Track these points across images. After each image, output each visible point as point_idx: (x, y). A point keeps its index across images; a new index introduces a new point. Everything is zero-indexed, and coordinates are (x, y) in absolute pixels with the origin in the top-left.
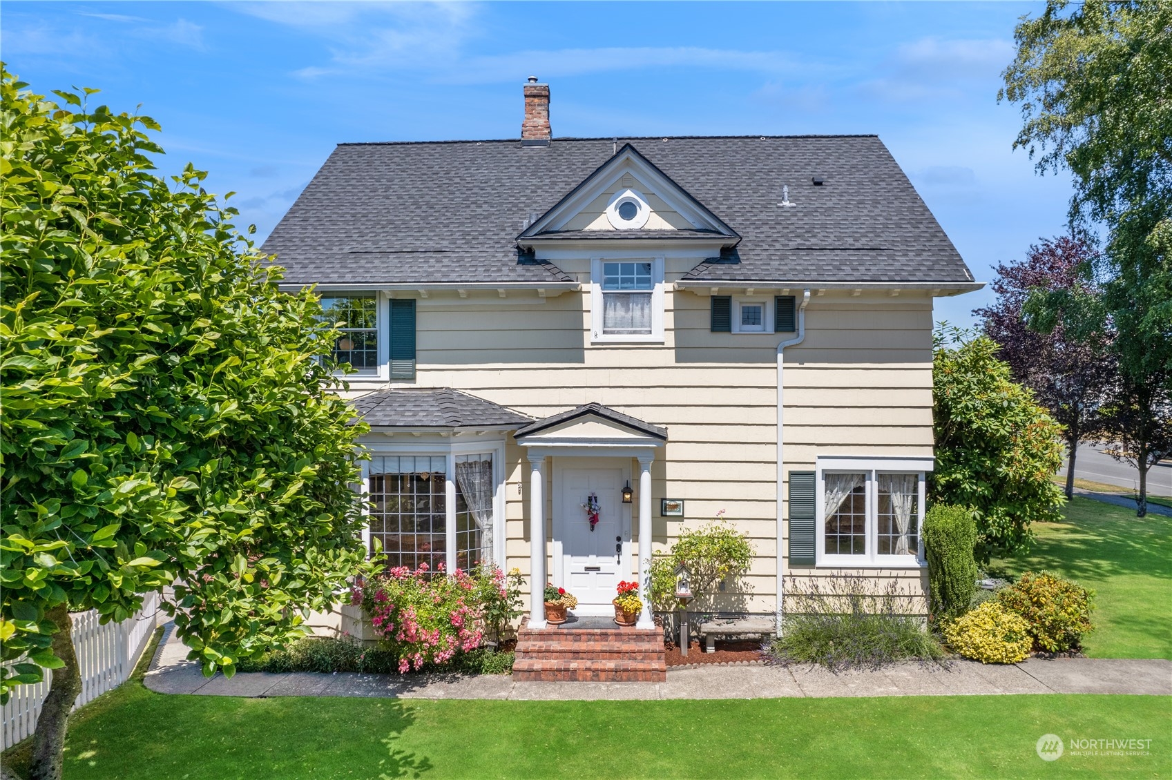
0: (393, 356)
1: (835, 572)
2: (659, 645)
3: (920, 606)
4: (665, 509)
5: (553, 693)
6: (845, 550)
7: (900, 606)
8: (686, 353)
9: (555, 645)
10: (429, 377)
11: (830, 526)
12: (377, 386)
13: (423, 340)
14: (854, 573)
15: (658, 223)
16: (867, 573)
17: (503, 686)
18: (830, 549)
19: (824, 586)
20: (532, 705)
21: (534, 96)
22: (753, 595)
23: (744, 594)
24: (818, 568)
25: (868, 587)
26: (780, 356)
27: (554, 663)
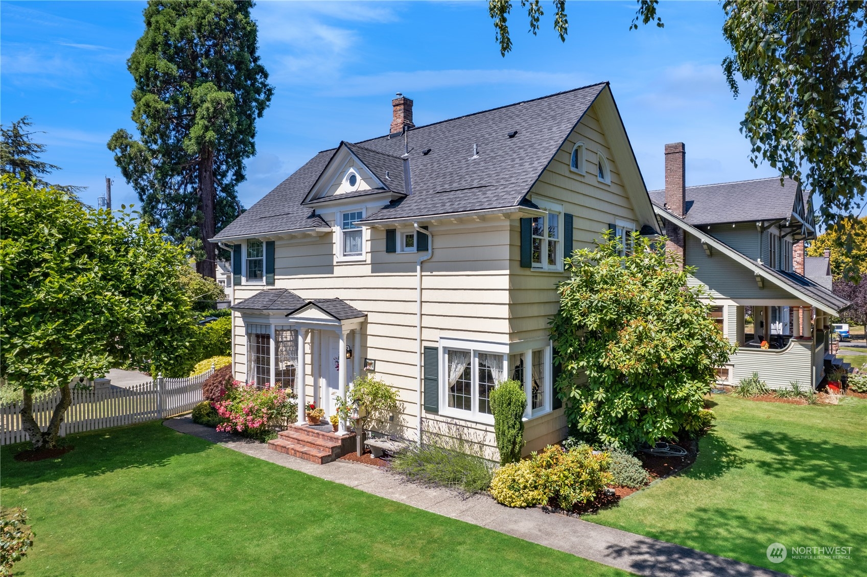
0: (267, 273)
1: (449, 420)
2: (335, 444)
4: (366, 365)
6: (459, 406)
10: (280, 283)
11: (450, 386)
12: (261, 288)
13: (278, 264)
14: (462, 423)
15: (364, 186)
16: (469, 424)
18: (451, 404)
19: (444, 429)
21: (397, 105)
22: (408, 427)
23: (403, 426)
24: (441, 416)
26: (418, 268)
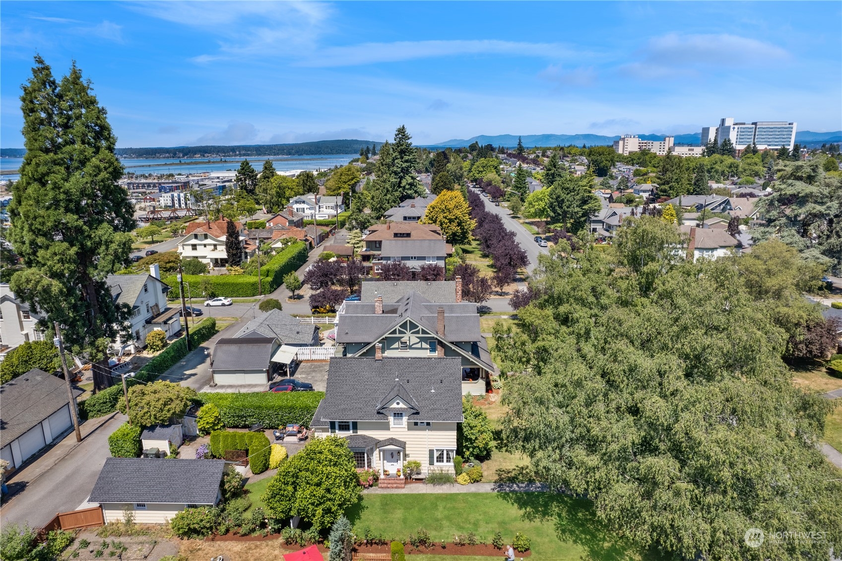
0: (353, 429)
1: (438, 466)
2: (404, 481)
3: (454, 472)
4: (405, 456)
5: (386, 492)
6: (440, 461)
7: (450, 472)
8: (409, 429)
9: (386, 482)
10: (360, 432)
11: (437, 458)
12: (349, 434)
13: (359, 426)
14: (441, 466)
15: (404, 406)
16: (444, 466)
17: (377, 490)
18: (437, 461)
19: (436, 468)
20: (382, 495)
22: (422, 470)
23: (420, 471)
24: (435, 465)
25: (444, 469)
26: (427, 430)
27: (385, 485)
